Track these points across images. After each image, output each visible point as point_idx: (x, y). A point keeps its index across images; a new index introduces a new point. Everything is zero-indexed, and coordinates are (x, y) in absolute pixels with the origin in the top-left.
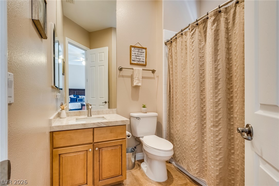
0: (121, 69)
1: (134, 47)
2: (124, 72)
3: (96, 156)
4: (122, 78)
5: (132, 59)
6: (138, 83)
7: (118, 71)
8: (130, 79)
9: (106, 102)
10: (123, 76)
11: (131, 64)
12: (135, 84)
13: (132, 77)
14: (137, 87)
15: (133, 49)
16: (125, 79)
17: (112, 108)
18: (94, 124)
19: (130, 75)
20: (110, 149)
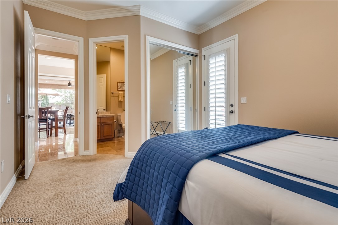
0: (113, 93)
1: (120, 82)
2: (114, 95)
3: (102, 127)
4: (113, 97)
5: (118, 88)
6: (121, 100)
7: (111, 94)
8: (117, 98)
9: (104, 110)
10: (114, 96)
11: (118, 90)
12: (119, 100)
13: (118, 97)
14: (121, 101)
15: (119, 83)
16: (115, 97)
17: (108, 111)
18: (101, 116)
19: (117, 95)
20: (107, 125)
